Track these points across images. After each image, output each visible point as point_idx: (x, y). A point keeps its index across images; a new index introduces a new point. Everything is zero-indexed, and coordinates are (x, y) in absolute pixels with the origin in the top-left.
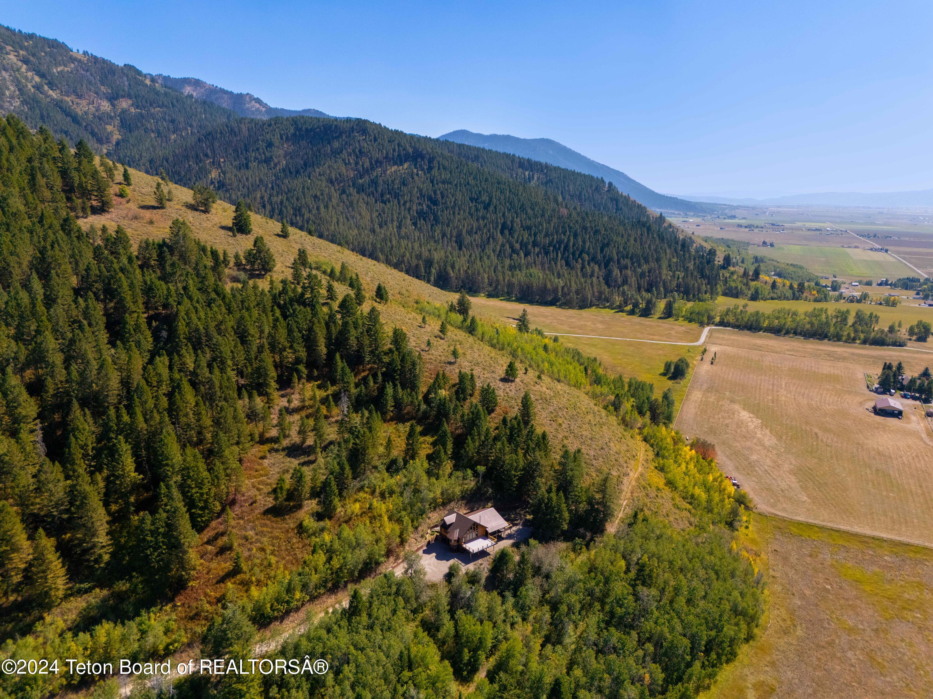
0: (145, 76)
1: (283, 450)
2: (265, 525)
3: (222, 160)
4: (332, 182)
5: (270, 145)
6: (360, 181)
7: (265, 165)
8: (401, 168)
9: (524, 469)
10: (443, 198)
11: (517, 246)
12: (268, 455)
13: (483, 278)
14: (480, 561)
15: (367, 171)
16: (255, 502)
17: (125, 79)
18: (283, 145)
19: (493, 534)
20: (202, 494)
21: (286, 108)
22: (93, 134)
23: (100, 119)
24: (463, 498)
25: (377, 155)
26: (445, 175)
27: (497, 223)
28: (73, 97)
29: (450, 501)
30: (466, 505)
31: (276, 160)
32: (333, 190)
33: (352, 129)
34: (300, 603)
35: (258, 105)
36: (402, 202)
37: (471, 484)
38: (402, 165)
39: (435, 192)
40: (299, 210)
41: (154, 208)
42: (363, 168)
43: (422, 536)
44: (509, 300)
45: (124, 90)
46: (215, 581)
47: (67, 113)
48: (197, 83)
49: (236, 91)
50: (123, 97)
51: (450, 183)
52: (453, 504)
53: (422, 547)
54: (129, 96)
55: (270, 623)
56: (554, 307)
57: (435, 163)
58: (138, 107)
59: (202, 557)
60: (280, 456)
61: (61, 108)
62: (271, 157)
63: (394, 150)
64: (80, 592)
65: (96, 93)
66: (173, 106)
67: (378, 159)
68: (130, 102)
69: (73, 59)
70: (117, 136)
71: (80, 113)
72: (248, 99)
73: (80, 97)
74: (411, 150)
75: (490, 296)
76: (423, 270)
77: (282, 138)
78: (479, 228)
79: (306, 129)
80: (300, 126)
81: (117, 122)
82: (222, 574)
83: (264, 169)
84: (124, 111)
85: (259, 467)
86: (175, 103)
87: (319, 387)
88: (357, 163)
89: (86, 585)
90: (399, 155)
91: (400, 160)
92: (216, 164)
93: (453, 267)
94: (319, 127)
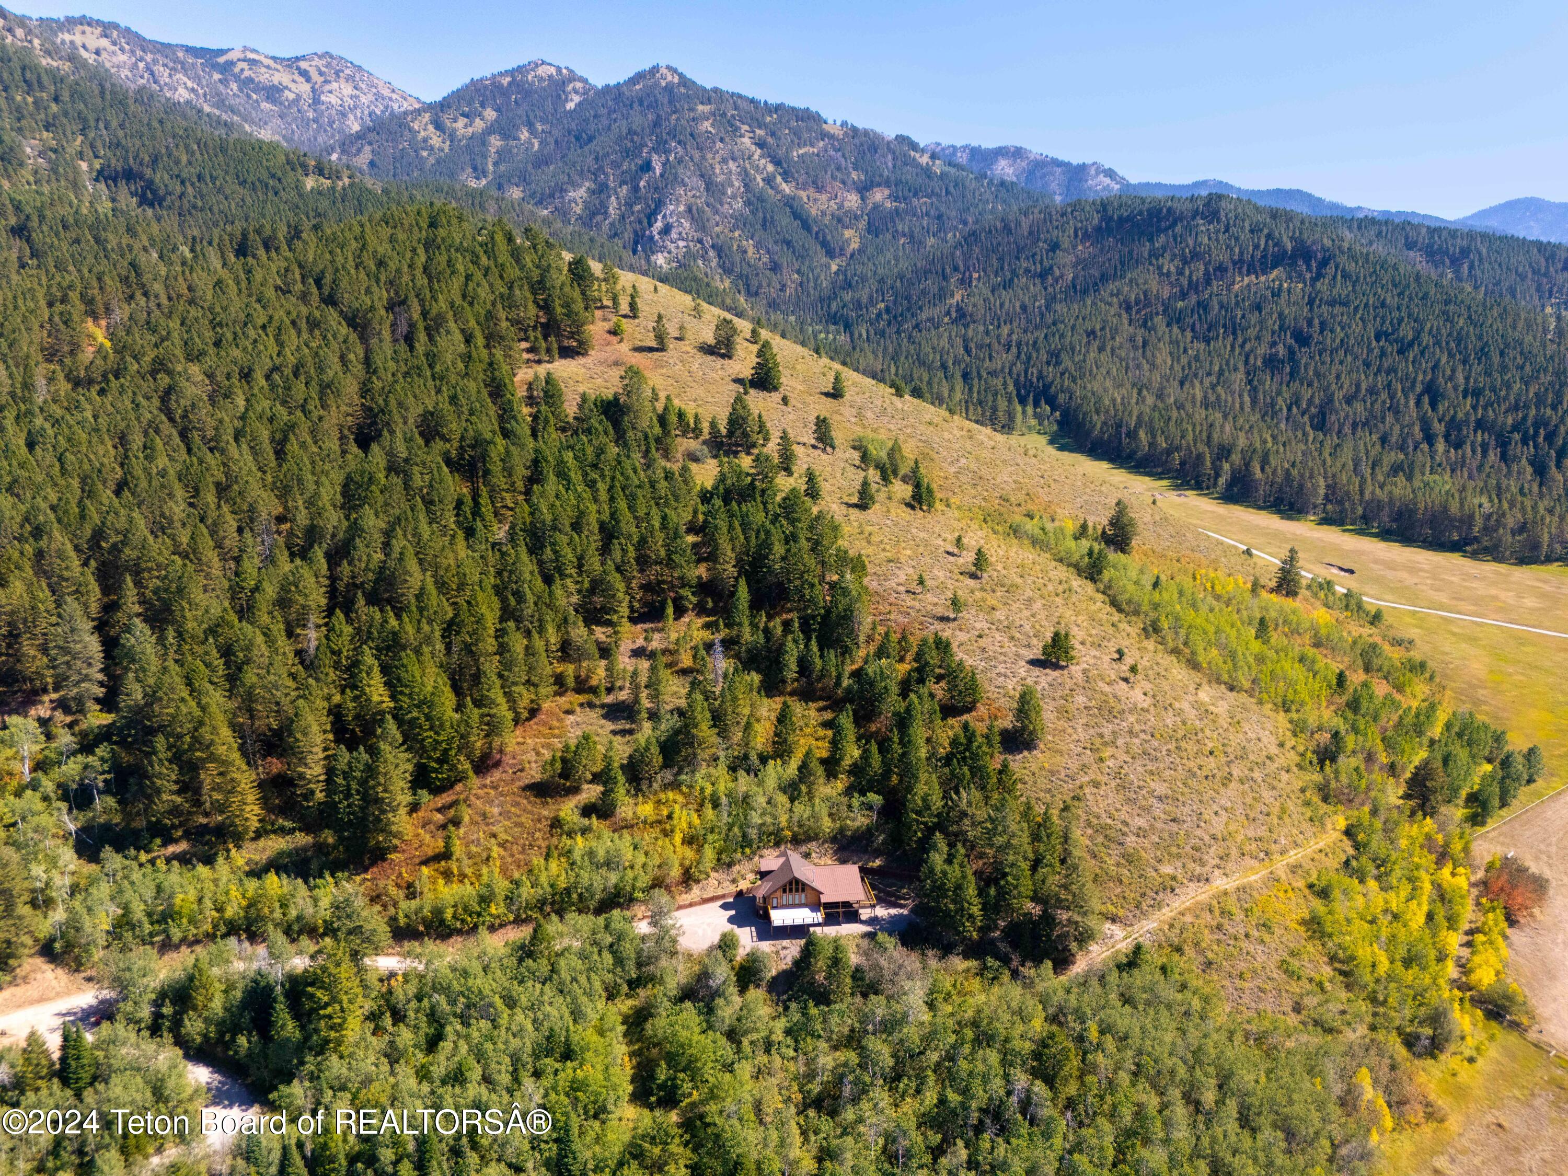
0: (923, 151)
1: (603, 706)
2: (517, 804)
3: (976, 275)
4: (1128, 309)
5: (1054, 247)
6: (1180, 304)
7: (1038, 281)
8: (1263, 278)
9: (938, 815)
10: (1321, 332)
11: (1439, 428)
12: (578, 709)
13: (1315, 487)
14: (786, 943)
15: (1193, 286)
16: (522, 770)
17: (890, 157)
18: (1074, 247)
19: (827, 906)
20: (438, 742)
21: (1164, 181)
22: (824, 244)
23: (839, 220)
24: (833, 839)
25: (1221, 256)
26: (1342, 289)
27: (1414, 383)
28: (811, 191)
29: (809, 839)
30: (836, 852)
31: (1057, 272)
32: (1126, 322)
33: (1195, 213)
34: (497, 921)
35: (1107, 181)
36: (1240, 340)
37: (859, 820)
38: (1264, 272)
39: (1310, 323)
40: (1058, 356)
41: (651, 350)
42: (1190, 281)
43: (734, 881)
44: (1361, 532)
45: (881, 175)
46: (417, 860)
47: (799, 215)
48: (1017, 153)
49: (1075, 161)
50: (879, 185)
51: (1345, 304)
52: (813, 845)
53: (723, 896)
54: (887, 183)
55: (449, 936)
56: (1456, 556)
57: (1330, 270)
58: (896, 199)
59: (423, 827)
60: (594, 715)
61: (791, 207)
62: (1051, 268)
63: (1256, 247)
64: (282, 831)
65: (844, 182)
66: (947, 192)
67: (1221, 264)
68: (887, 192)
69: (824, 135)
70: (854, 245)
71: (814, 212)
72: (1093, 172)
73: (820, 189)
74: (1289, 246)
75: (1326, 521)
76: (1208, 464)
77: (1076, 236)
78: (1372, 391)
79: (1120, 218)
80: (1110, 212)
81: (863, 224)
82: (430, 853)
83: (1035, 288)
84: (876, 207)
85: (555, 723)
86: (952, 189)
87: (707, 626)
88: (1180, 273)
89: (288, 824)
90: (1264, 257)
91: (1264, 264)
92: (965, 282)
93: (1264, 462)
94: (1140, 213)
